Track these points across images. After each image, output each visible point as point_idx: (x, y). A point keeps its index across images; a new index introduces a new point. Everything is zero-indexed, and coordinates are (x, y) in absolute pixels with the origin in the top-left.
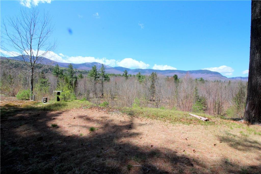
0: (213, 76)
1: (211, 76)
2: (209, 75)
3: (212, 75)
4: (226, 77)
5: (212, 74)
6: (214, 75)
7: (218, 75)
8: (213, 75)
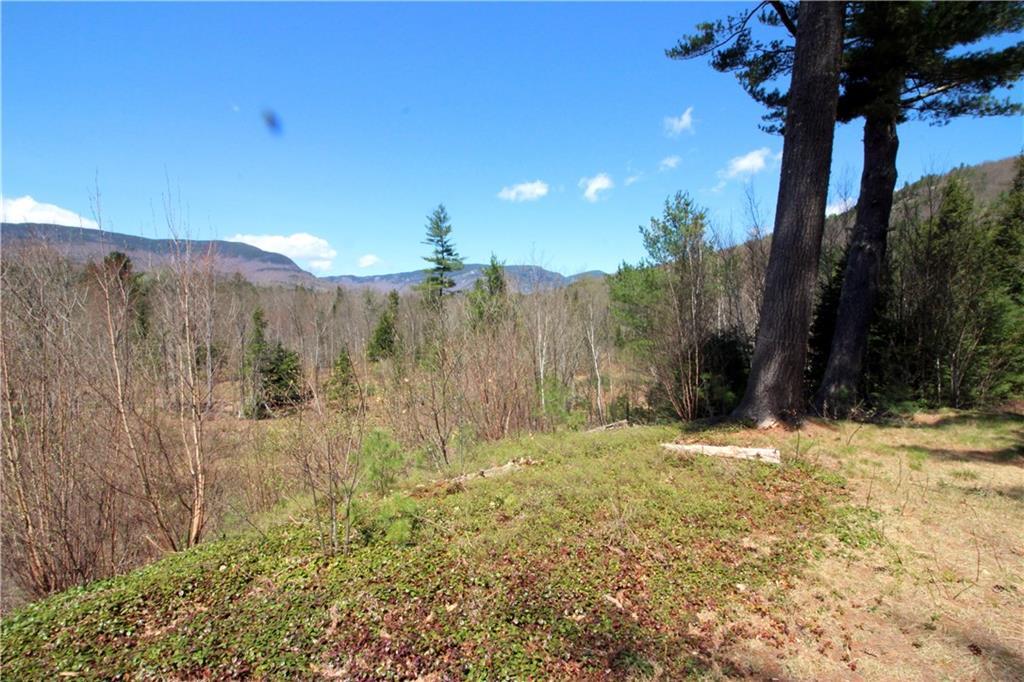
0: (269, 269)
1: (262, 270)
2: (256, 264)
3: (264, 266)
4: (310, 274)
5: (264, 261)
6: (275, 266)
7: (287, 267)
8: (269, 264)
